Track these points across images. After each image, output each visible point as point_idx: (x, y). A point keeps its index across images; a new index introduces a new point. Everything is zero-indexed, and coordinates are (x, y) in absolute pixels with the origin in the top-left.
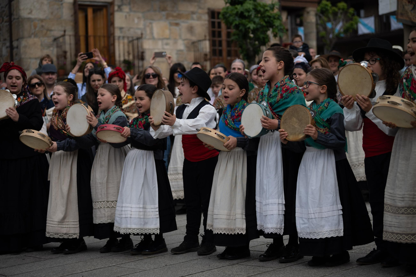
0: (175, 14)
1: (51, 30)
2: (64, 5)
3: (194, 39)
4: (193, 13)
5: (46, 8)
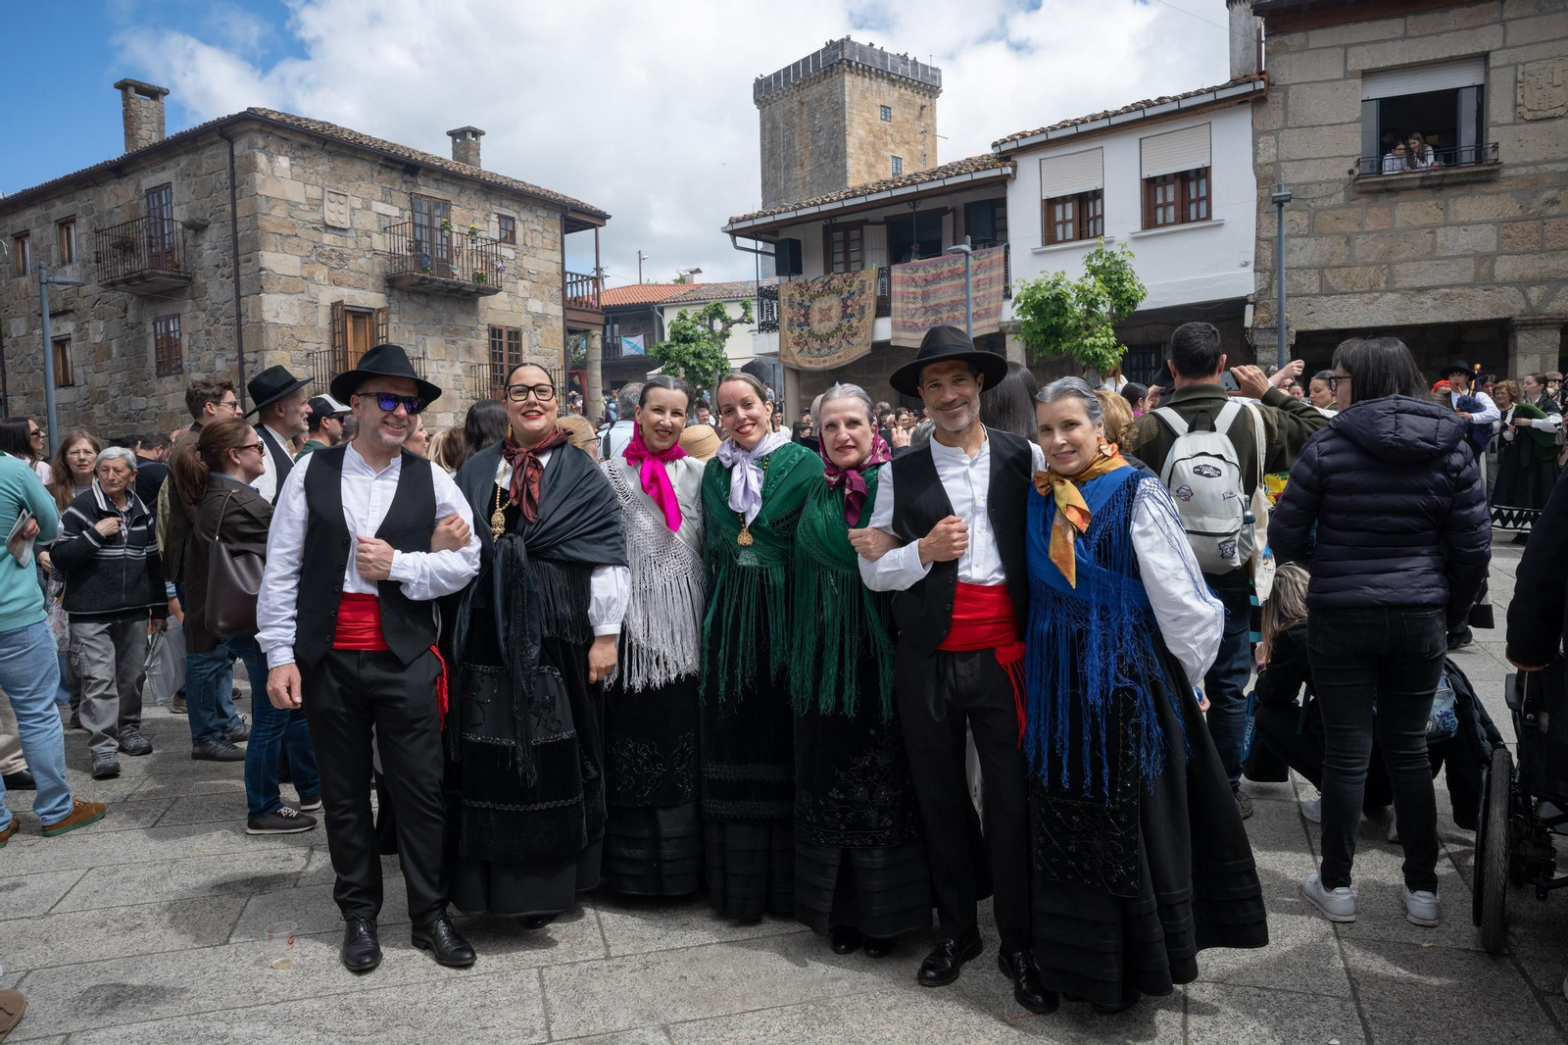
0: (451, 329)
1: (303, 342)
2: (321, 309)
3: (474, 361)
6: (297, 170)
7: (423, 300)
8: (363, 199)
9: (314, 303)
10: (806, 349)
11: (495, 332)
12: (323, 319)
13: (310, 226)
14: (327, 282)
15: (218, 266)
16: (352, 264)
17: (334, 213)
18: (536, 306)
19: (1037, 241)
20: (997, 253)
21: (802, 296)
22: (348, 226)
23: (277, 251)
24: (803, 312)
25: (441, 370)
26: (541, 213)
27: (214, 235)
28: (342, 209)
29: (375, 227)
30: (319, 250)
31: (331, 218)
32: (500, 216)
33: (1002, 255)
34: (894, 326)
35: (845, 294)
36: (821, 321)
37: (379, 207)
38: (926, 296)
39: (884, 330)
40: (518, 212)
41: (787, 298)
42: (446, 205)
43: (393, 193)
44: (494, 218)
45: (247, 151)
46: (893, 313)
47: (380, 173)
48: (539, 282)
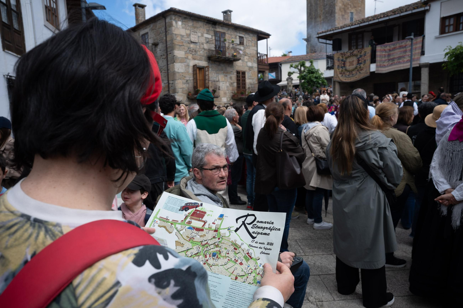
0: (226, 72)
1: (185, 77)
2: (190, 67)
3: (232, 82)
4: (231, 72)
5: (184, 68)
6: (183, 25)
7: (218, 63)
8: (201, 33)
9: (188, 65)
10: (344, 75)
11: (238, 72)
12: (191, 70)
13: (187, 42)
14: (191, 59)
15: (161, 56)
16: (198, 53)
17: (194, 38)
18: (250, 64)
19: (437, 33)
20: (420, 39)
21: (342, 57)
22: (197, 41)
23: (178, 50)
24: (343, 63)
25: (223, 85)
26: (251, 35)
27: (161, 46)
28: (196, 36)
29: (204, 41)
30: (190, 49)
31: (193, 39)
32: (240, 37)
33: (421, 39)
34: (377, 66)
35: (359, 56)
36: (350, 66)
37: (206, 35)
38: (389, 55)
39: (373, 68)
40: (244, 35)
41: (337, 59)
42: (224, 33)
43: (210, 31)
44: (238, 37)
45: (170, 21)
46: (377, 61)
47: (206, 25)
48: (251, 57)
